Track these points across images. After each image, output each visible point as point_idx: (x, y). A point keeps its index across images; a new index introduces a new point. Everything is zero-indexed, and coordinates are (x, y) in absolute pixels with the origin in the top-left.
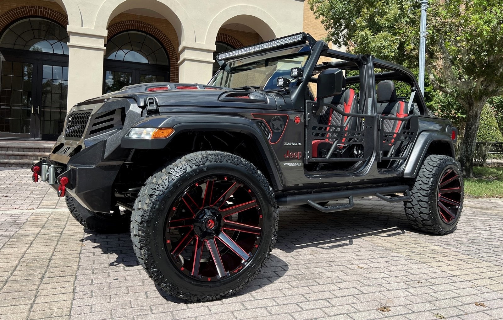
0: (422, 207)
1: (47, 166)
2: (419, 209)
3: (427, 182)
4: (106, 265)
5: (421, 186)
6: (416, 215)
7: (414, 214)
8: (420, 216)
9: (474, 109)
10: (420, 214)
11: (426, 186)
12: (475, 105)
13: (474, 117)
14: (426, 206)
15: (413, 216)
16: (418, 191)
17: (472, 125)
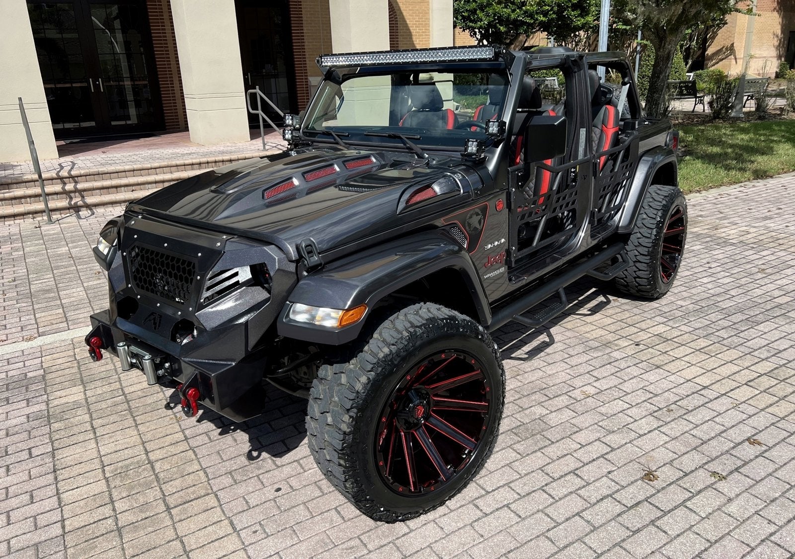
0: (640, 270)
1: (126, 347)
2: (635, 272)
3: (649, 236)
4: (244, 460)
5: (640, 241)
6: (630, 279)
7: (626, 277)
8: (635, 281)
9: (666, 46)
10: (635, 278)
11: (647, 240)
12: (668, 40)
13: (665, 59)
14: (645, 269)
15: (625, 281)
16: (634, 248)
17: (661, 73)
